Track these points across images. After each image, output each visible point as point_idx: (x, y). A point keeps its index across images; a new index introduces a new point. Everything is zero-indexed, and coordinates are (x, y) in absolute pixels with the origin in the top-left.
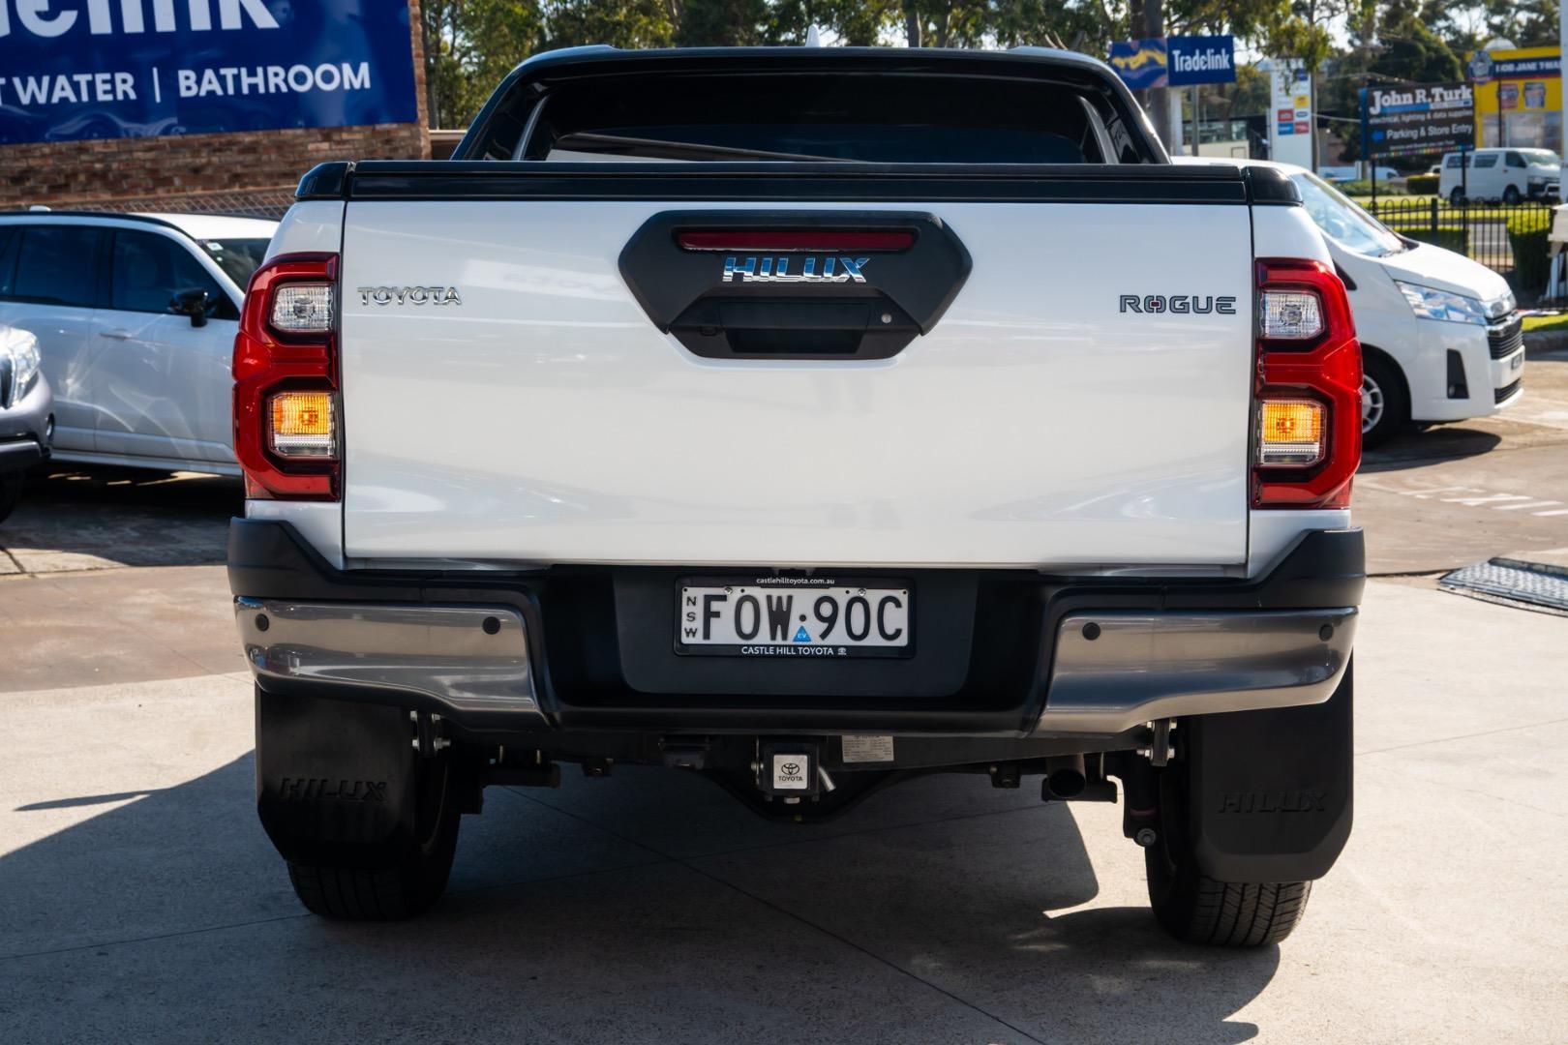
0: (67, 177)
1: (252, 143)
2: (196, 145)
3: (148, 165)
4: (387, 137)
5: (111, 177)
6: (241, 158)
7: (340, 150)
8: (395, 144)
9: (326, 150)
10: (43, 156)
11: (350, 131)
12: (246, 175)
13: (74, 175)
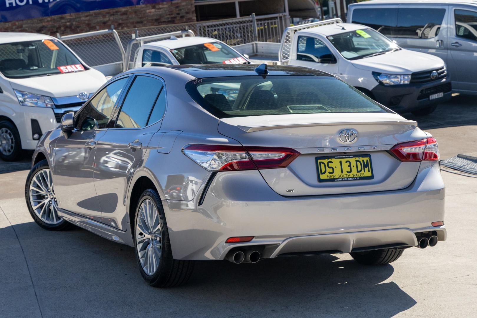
0: (57, 28)
1: (125, 11)
2: (104, 13)
3: (87, 22)
4: (177, 6)
5: (73, 27)
6: (121, 17)
7: (159, 11)
8: (180, 8)
9: (153, 12)
10: (48, 21)
11: (163, 4)
12: (124, 23)
13: (59, 28)
